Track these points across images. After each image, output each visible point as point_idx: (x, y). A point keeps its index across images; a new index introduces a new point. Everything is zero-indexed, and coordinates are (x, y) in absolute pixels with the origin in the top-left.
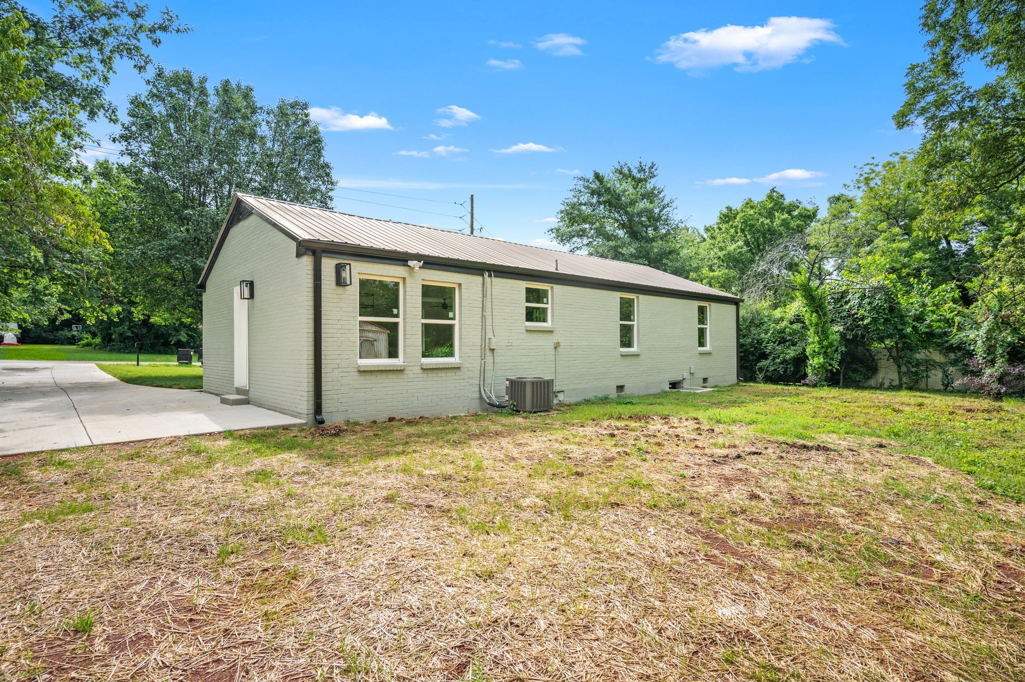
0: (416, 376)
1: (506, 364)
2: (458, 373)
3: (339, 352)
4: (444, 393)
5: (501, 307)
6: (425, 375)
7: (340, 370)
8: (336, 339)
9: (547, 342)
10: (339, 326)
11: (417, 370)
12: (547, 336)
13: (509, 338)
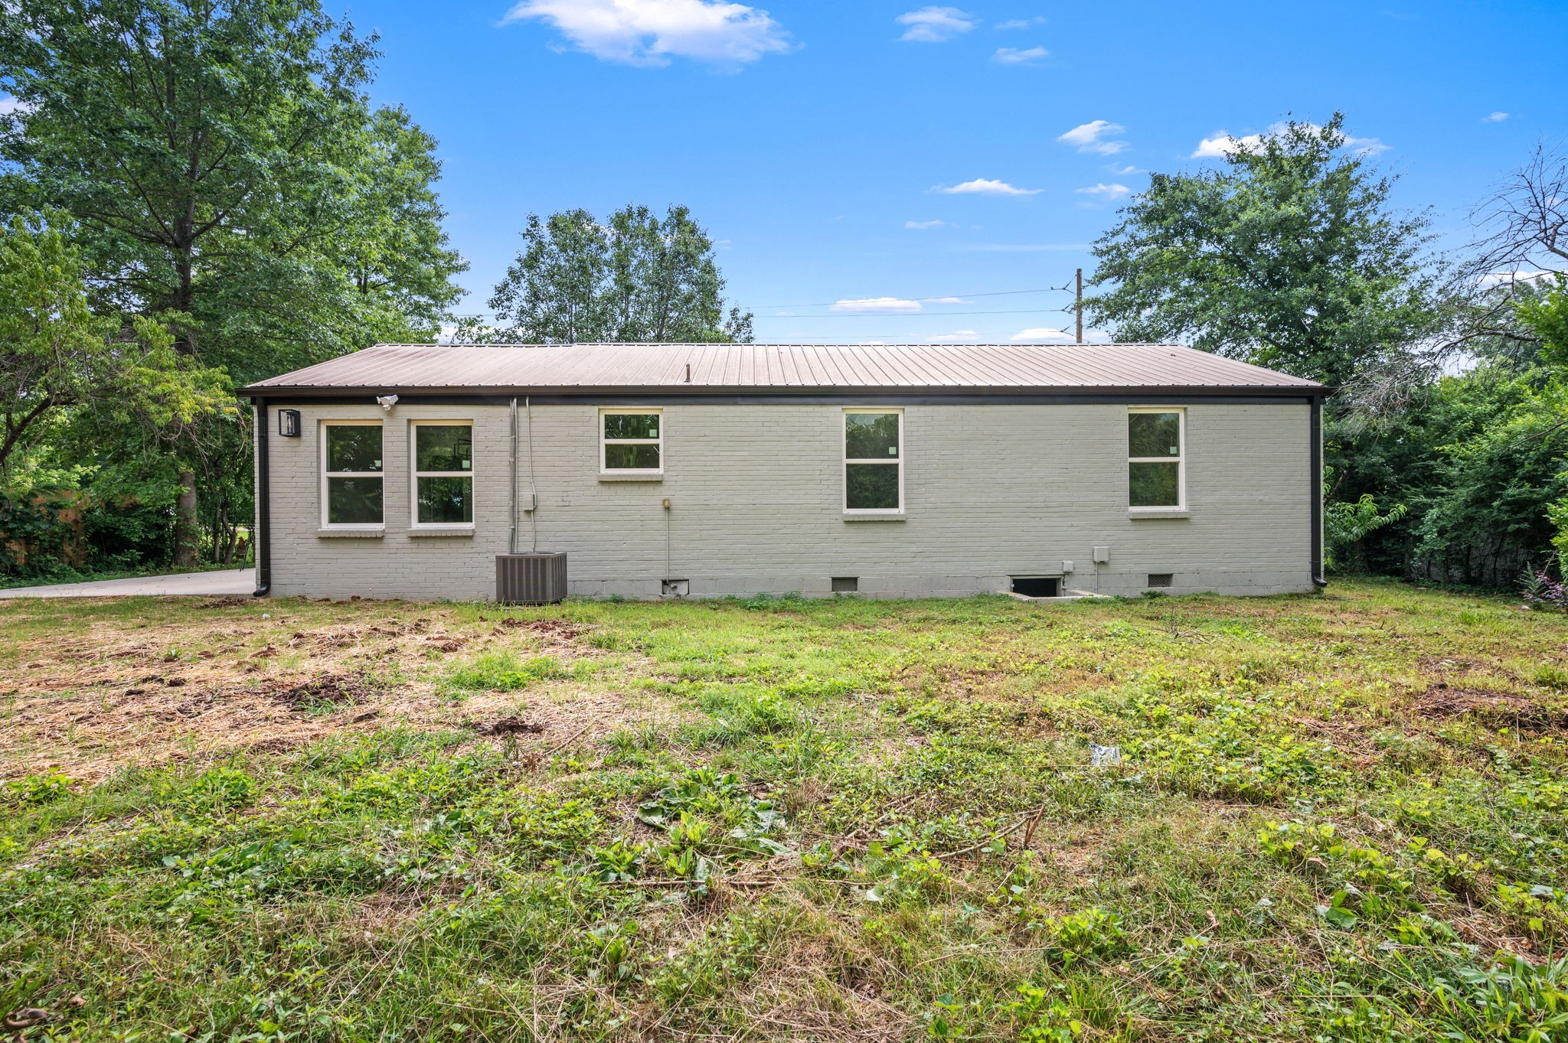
0: (400, 546)
1: (558, 534)
2: (469, 544)
3: (294, 515)
4: (445, 570)
5: (548, 449)
6: (415, 546)
7: (296, 536)
8: (289, 500)
9: (652, 499)
10: (294, 484)
11: (403, 538)
12: (649, 490)
13: (565, 494)
